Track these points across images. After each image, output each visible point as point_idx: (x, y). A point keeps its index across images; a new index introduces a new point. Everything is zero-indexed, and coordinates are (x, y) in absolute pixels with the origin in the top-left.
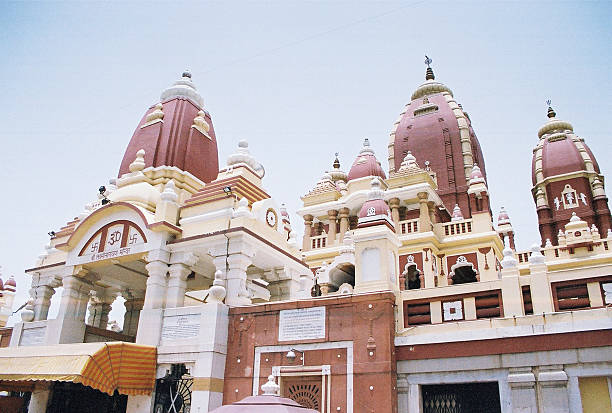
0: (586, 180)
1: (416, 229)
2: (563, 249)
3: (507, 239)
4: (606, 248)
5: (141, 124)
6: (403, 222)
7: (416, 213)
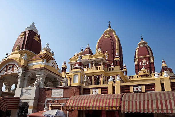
0: (149, 58)
1: (99, 69)
2: (139, 76)
3: (125, 73)
4: (151, 76)
5: (18, 37)
6: (96, 67)
7: (100, 65)
